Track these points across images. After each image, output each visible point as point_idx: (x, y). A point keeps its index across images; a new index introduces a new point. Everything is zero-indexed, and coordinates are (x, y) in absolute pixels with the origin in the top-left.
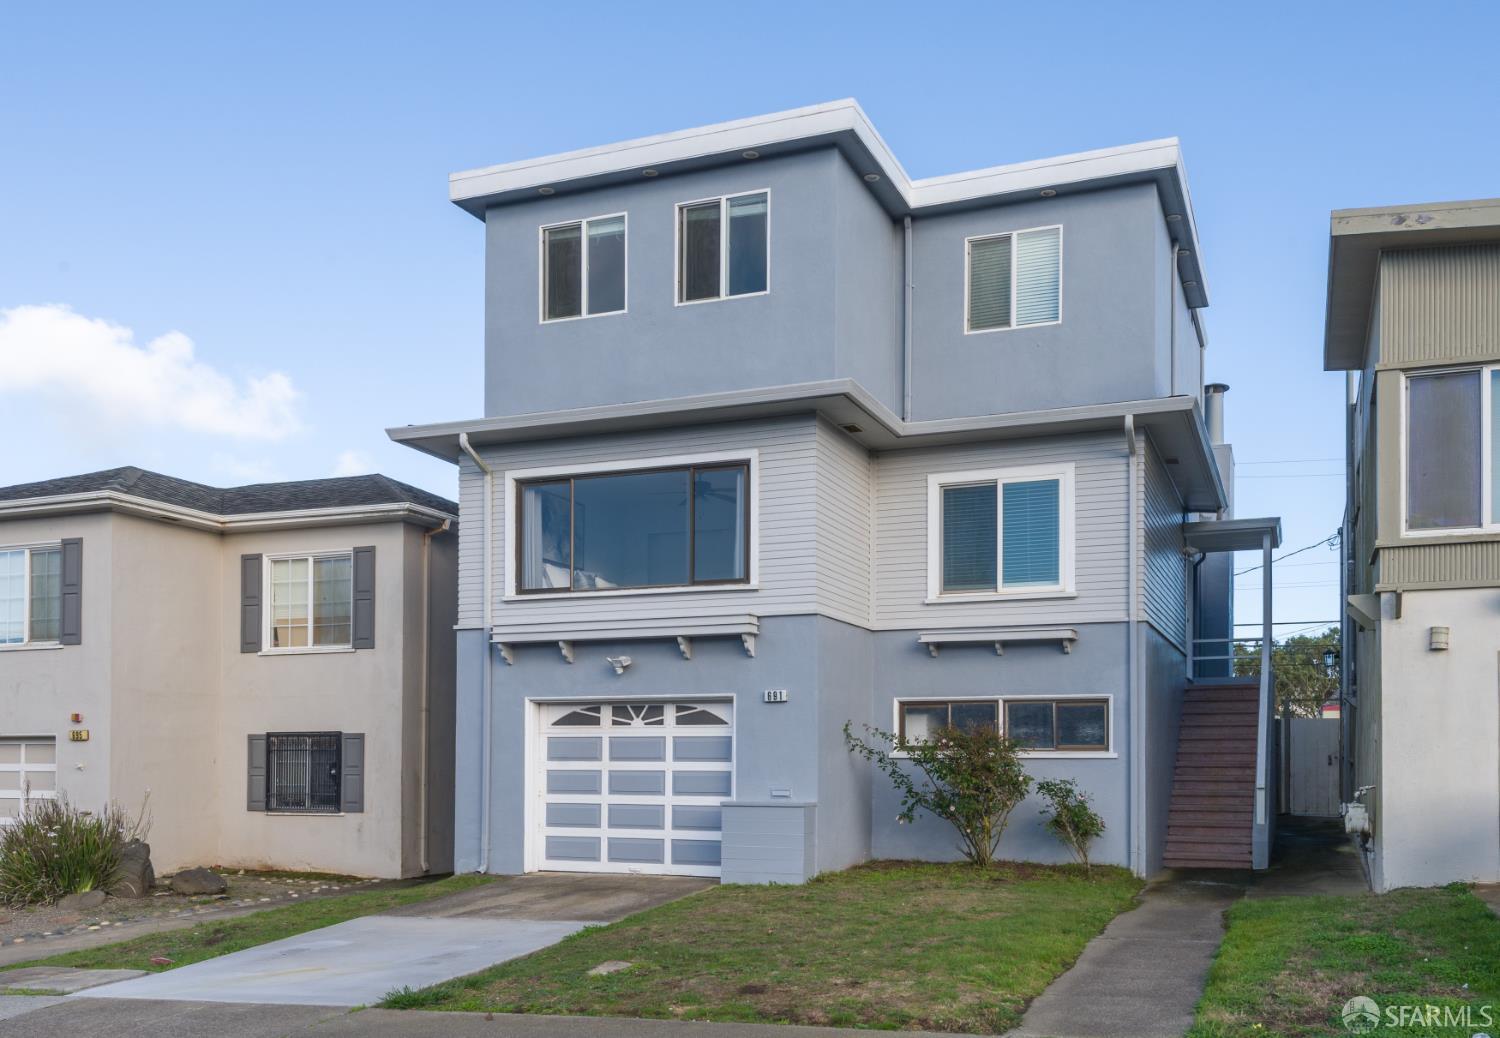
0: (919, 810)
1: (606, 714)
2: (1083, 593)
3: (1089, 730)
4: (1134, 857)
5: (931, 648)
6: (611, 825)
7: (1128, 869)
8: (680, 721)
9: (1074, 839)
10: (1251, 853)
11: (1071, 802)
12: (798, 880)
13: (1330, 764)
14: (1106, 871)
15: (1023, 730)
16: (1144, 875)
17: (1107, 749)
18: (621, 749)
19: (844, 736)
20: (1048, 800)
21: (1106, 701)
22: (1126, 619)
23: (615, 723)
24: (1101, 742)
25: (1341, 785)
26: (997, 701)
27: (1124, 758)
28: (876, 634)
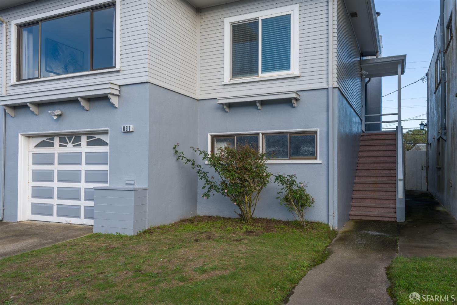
0: (213, 192)
1: (57, 141)
2: (302, 75)
3: (306, 149)
4: (331, 218)
5: (225, 107)
6: (59, 198)
7: (328, 225)
8: (89, 144)
9: (296, 208)
10: (395, 213)
11: (295, 187)
12: (130, 232)
13: (422, 169)
14: (314, 225)
15: (272, 149)
16: (336, 228)
17: (316, 159)
18: (64, 159)
19: (173, 151)
20: (281, 186)
21: (316, 132)
22: (327, 87)
23: (61, 146)
24: (313, 155)
25: (427, 178)
26: (258, 134)
27: (325, 163)
28: (199, 101)
